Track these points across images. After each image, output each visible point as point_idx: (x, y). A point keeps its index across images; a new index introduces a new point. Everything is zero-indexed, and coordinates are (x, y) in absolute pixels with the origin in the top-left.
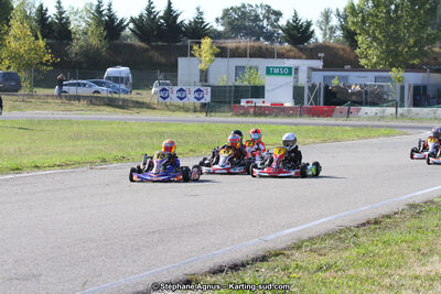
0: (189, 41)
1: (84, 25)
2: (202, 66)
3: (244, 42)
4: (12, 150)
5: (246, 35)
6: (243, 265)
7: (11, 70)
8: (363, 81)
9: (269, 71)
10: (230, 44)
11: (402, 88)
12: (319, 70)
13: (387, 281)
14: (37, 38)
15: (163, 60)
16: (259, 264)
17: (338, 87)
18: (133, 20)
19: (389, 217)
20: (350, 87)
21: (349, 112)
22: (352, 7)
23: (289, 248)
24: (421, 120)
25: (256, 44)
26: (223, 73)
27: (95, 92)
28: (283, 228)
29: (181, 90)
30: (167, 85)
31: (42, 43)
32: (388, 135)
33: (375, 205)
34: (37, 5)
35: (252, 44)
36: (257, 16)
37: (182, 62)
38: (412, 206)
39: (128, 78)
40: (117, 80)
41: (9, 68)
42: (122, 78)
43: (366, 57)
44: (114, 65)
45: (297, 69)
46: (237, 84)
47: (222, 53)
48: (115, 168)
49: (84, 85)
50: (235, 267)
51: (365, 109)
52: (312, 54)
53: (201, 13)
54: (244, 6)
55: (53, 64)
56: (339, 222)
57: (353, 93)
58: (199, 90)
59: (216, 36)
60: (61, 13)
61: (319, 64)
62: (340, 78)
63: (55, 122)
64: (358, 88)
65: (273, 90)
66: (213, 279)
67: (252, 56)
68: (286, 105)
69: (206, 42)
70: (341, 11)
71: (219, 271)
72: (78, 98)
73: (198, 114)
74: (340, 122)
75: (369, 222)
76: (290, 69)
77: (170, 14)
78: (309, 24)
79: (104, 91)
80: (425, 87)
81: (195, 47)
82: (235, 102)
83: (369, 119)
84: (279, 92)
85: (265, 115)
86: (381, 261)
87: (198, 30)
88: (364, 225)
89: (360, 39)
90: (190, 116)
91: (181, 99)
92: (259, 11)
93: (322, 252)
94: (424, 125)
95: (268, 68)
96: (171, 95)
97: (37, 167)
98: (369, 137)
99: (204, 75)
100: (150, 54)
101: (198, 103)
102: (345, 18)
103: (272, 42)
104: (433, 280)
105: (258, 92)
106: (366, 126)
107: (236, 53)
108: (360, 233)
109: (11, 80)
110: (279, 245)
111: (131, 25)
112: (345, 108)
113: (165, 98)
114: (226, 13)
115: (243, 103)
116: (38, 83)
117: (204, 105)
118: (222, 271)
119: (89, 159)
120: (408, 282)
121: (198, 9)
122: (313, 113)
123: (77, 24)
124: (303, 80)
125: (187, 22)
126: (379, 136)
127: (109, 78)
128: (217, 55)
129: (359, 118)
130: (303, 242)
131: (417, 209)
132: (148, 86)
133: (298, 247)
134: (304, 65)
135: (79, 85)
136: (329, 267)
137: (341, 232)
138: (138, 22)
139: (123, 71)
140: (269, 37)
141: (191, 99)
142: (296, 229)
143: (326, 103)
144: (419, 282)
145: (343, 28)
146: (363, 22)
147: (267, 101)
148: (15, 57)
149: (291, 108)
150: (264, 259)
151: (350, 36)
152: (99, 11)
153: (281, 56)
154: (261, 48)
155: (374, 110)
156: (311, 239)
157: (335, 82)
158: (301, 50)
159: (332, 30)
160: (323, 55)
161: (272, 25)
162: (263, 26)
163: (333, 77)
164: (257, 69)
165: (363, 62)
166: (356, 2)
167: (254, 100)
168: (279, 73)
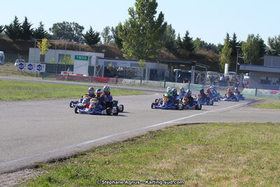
0: (36, 40)
2: (41, 53)
5: (64, 38)
6: (65, 159)
8: (125, 66)
9: (76, 58)
10: (57, 42)
11: (145, 70)
12: (102, 58)
13: (140, 171)
15: (18, 48)
16: (73, 159)
17: (111, 68)
18: (6, 27)
19: (139, 137)
20: (118, 68)
21: (117, 81)
22: (121, 27)
23: (88, 151)
24: (154, 87)
25: (70, 43)
26: (53, 57)
28: (85, 141)
29: (30, 65)
30: (23, 62)
32: (137, 95)
33: (132, 131)
35: (68, 43)
36: (71, 29)
37: (31, 50)
38: (151, 132)
39: (2, 58)
43: (126, 53)
45: (91, 57)
46: (59, 63)
47: (52, 47)
50: (61, 160)
51: (125, 80)
52: (99, 50)
53: (43, 26)
54: (64, 23)
56: (114, 139)
57: (119, 72)
58: (39, 66)
59: (49, 37)
61: (102, 55)
62: (113, 63)
64: (122, 69)
65: (78, 67)
66: (50, 166)
67: (68, 49)
68: (85, 75)
69: (45, 41)
70: (115, 28)
71: (53, 161)
73: (39, 78)
74: (112, 86)
75: (129, 140)
76: (87, 57)
77: (26, 25)
78: (98, 34)
80: (156, 71)
81: (39, 43)
82: (58, 73)
83: (127, 85)
84: (81, 69)
86: (136, 160)
87: (40, 34)
88: (126, 141)
89: (124, 43)
90: (35, 79)
91: (30, 69)
92: (72, 26)
93: (106, 154)
94: (155, 90)
95: (76, 56)
96: (25, 67)
98: (127, 95)
99: (42, 58)
100: (15, 45)
101: (39, 72)
103: (78, 42)
104: (163, 172)
106: (126, 89)
107: (59, 47)
110: (83, 150)
111: (5, 30)
112: (115, 79)
113: (21, 69)
114: (55, 25)
115: (62, 73)
117: (41, 73)
118: (54, 162)
120: (150, 172)
121: (41, 23)
122: (98, 80)
124: (93, 63)
125: (34, 30)
126: (132, 95)
128: (50, 48)
129: (122, 85)
130: (96, 148)
131: (154, 134)
132: (14, 62)
133: (93, 151)
134: (94, 55)
136: (110, 162)
137: (114, 144)
138: (9, 28)
140: (77, 39)
141: (35, 70)
143: (105, 76)
144: (156, 172)
145: (115, 37)
146: (126, 34)
147: (74, 73)
149: (86, 77)
150: (75, 156)
151: (119, 42)
153: (83, 50)
154: (72, 45)
155: (130, 80)
156: (100, 147)
157: (110, 65)
158: (93, 47)
159: (110, 38)
160: (104, 51)
161: (78, 33)
162: (74, 34)
163: (109, 63)
164: (70, 56)
165: (124, 55)
166: (123, 24)
168: (81, 59)
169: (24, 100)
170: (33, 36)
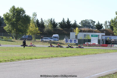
1: (48, 24)
2: (76, 34)
3: (86, 29)
4: (30, 54)
5: (87, 27)
7: (30, 35)
8: (115, 38)
9: (92, 36)
10: (83, 29)
12: (104, 36)
14: (36, 27)
17: (109, 40)
18: (59, 23)
20: (112, 40)
21: (111, 46)
22: (112, 20)
25: (89, 29)
26: (81, 36)
27: (50, 40)
28: (95, 74)
29: (71, 40)
30: (68, 39)
31: (37, 28)
34: (36, 19)
35: (88, 29)
36: (89, 22)
37: (71, 33)
40: (55, 37)
41: (29, 34)
42: (57, 37)
43: (115, 33)
44: (55, 34)
45: (99, 35)
46: (84, 39)
47: (81, 31)
48: (55, 59)
49: (48, 39)
51: (115, 45)
52: (102, 32)
55: (40, 34)
56: (109, 73)
57: (112, 41)
58: (75, 40)
59: (79, 27)
60: (42, 21)
61: (104, 34)
63: (40, 47)
64: (114, 40)
65: (93, 40)
67: (88, 32)
68: (96, 44)
69: (77, 29)
70: (110, 21)
72: (46, 42)
74: (109, 48)
76: (97, 35)
77: (68, 21)
78: (102, 24)
79: (52, 40)
81: (74, 30)
82: (84, 43)
83: (116, 47)
84: (95, 41)
85: (91, 46)
87: (75, 26)
88: (115, 73)
89: (114, 28)
91: (71, 42)
92: (90, 21)
95: (92, 35)
97: (36, 58)
98: (116, 52)
99: (76, 37)
100: (63, 31)
101: (75, 43)
102: (111, 23)
103: (93, 29)
105: (89, 41)
106: (115, 49)
107: (84, 31)
108: (114, 75)
109: (30, 37)
111: (59, 24)
112: (110, 45)
113: (67, 42)
114: (82, 21)
115: (86, 43)
116: (36, 38)
117: (76, 44)
119: (48, 56)
121: (75, 21)
122: (102, 46)
123: (46, 24)
124: (100, 38)
125: (72, 24)
127: (53, 37)
128: (80, 32)
129: (114, 47)
132: (63, 39)
134: (100, 34)
135: (46, 39)
137: (109, 75)
138: (61, 24)
139: (57, 35)
140: (92, 27)
141: (73, 42)
142: (98, 74)
143: (106, 44)
145: (110, 26)
146: (115, 24)
147: (92, 43)
148: (31, 32)
149: (97, 45)
151: (112, 28)
152: (51, 21)
153: (95, 32)
154: (90, 30)
156: (102, 77)
157: (108, 39)
158: (100, 31)
159: (107, 26)
160: (105, 32)
161: (93, 25)
162: (91, 25)
163: (108, 37)
164: (89, 35)
165: (115, 34)
166: (113, 19)
167: (88, 43)
168: (94, 36)
169: (68, 56)
170: (72, 27)
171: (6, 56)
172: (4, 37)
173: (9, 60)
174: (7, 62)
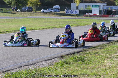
2: (77, 5)
9: (93, 6)
12: (105, 6)
17: (110, 10)
21: (112, 16)
26: (82, 7)
30: (69, 10)
37: (72, 4)
39: (59, 8)
40: (56, 8)
41: (30, 6)
44: (55, 5)
45: (100, 6)
46: (85, 9)
49: (48, 10)
51: (117, 15)
55: (41, 5)
57: (114, 12)
58: (76, 11)
61: (105, 4)
62: (111, 8)
64: (115, 10)
65: (94, 11)
68: (97, 14)
72: (46, 13)
73: (76, 17)
74: (110, 19)
76: (98, 6)
79: (53, 11)
84: (96, 11)
85: (92, 17)
91: (72, 13)
96: (69, 12)
105: (90, 11)
106: (116, 20)
109: (30, 9)
112: (111, 15)
113: (67, 13)
116: (37, 10)
117: (77, 15)
122: (103, 16)
124: (101, 9)
127: (54, 8)
128: (81, 2)
132: (64, 10)
139: (58, 6)
143: (107, 14)
147: (92, 14)
148: (31, 3)
149: (98, 15)
154: (91, 0)
157: (109, 9)
158: (102, 1)
163: (109, 8)
165: (116, 4)
167: (89, 13)
168: (95, 7)
171: (2, 28)
172: (4, 9)
173: (5, 31)
174: (2, 34)
